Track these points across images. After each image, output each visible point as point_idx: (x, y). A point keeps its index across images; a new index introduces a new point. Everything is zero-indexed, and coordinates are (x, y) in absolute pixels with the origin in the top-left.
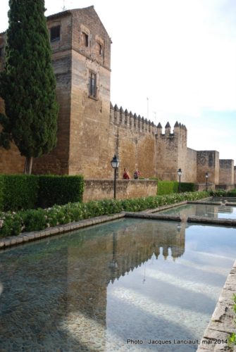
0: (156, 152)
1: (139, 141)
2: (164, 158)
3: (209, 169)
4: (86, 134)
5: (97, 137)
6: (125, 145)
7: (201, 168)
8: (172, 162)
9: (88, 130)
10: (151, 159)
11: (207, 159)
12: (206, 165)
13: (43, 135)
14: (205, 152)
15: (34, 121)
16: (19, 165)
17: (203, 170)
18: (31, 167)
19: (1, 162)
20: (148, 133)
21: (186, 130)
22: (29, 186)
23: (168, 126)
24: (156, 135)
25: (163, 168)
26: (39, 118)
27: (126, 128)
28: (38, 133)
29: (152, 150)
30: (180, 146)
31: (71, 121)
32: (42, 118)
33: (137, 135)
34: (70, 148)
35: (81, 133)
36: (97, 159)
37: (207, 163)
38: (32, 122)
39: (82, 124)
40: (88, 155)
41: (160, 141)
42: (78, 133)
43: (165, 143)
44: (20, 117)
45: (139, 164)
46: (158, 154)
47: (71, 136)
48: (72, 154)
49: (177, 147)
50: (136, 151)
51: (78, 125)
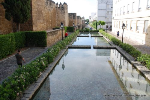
0: (57, 15)
1: (51, 11)
2: (60, 17)
3: (73, 20)
4: (38, 10)
5: (41, 11)
6: (47, 13)
7: (70, 20)
8: (63, 19)
9: (38, 8)
10: (55, 18)
11: (73, 16)
12: (72, 19)
13: (26, 13)
14: (72, 13)
15: (22, 7)
16: (9, 26)
17: (71, 21)
18: (19, 28)
19: (1, 25)
20: (53, 7)
21: (67, 6)
22: (22, 37)
23: (61, 4)
24: (56, 8)
25: (60, 21)
26: (24, 5)
27: (46, 5)
28: (24, 13)
29: (55, 14)
30: (66, 12)
31: (32, 5)
32: (25, 5)
33: (50, 8)
34: (33, 17)
35: (36, 10)
36: (42, 21)
37: (73, 18)
38: (21, 7)
39: (36, 6)
40: (39, 19)
41: (58, 10)
42: (35, 10)
43: (60, 11)
44: (16, 5)
45: (51, 20)
46: (57, 16)
47: (33, 11)
48: (33, 20)
49: (65, 12)
50: (50, 15)
51: (35, 6)
